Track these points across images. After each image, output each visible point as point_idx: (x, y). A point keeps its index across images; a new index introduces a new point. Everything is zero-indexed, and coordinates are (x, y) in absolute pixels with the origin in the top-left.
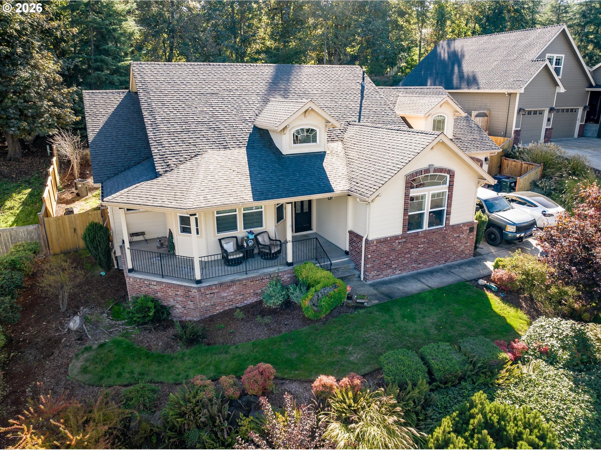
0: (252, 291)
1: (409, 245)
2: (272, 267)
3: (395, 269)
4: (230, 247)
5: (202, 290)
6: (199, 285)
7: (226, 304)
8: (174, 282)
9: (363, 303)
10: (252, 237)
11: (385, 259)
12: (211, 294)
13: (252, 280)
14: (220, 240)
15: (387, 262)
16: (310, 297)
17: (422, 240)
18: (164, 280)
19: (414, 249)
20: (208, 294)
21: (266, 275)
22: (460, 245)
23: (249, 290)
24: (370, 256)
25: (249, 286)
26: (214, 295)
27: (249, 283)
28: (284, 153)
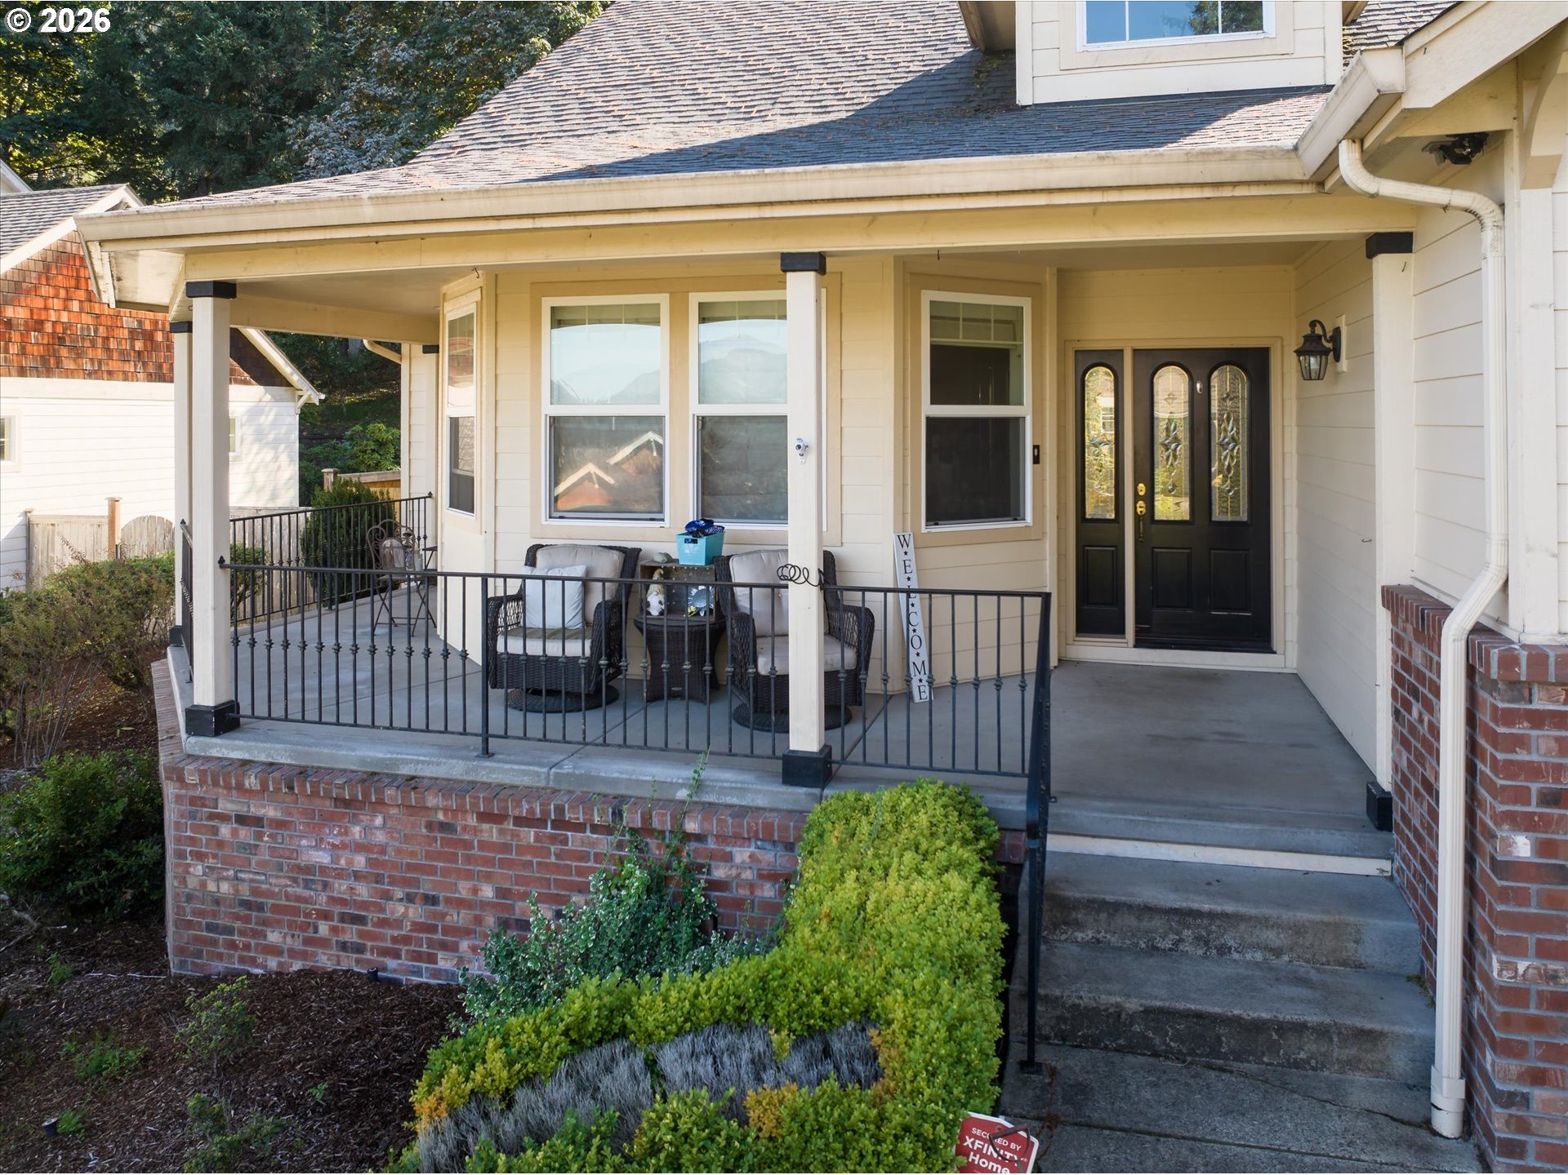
0: (488, 892)
2: (664, 751)
5: (191, 775)
6: (193, 744)
7: (324, 928)
12: (242, 820)
13: (498, 805)
20: (224, 818)
21: (585, 801)
23: (468, 875)
24: (1522, 847)
25: (467, 845)
26: (259, 836)
27: (472, 821)
28: (1024, 98)
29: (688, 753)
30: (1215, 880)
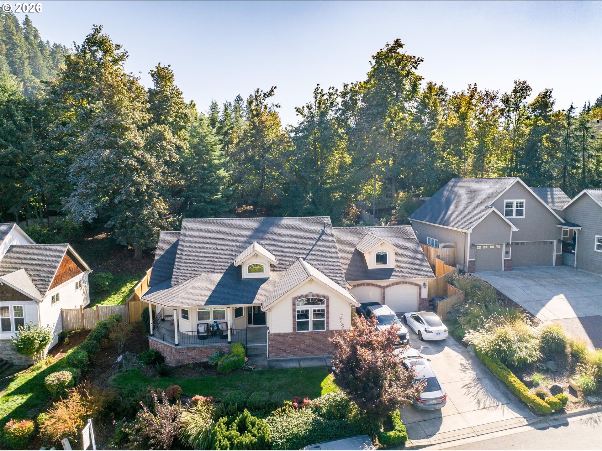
0: (205, 355)
1: (298, 340)
2: (219, 342)
3: (289, 353)
4: (202, 329)
5: (177, 350)
6: (176, 347)
7: (190, 360)
8: (167, 344)
9: (251, 368)
10: (215, 324)
11: (281, 346)
12: (182, 352)
13: (205, 348)
14: (198, 324)
15: (282, 348)
16: (222, 360)
17: (308, 338)
18: (163, 342)
19: (302, 343)
20: (180, 353)
21: (213, 347)
23: (203, 354)
24: (270, 345)
25: (203, 351)
26: (184, 354)
28: (243, 278)
29: (220, 342)
30: (257, 346)
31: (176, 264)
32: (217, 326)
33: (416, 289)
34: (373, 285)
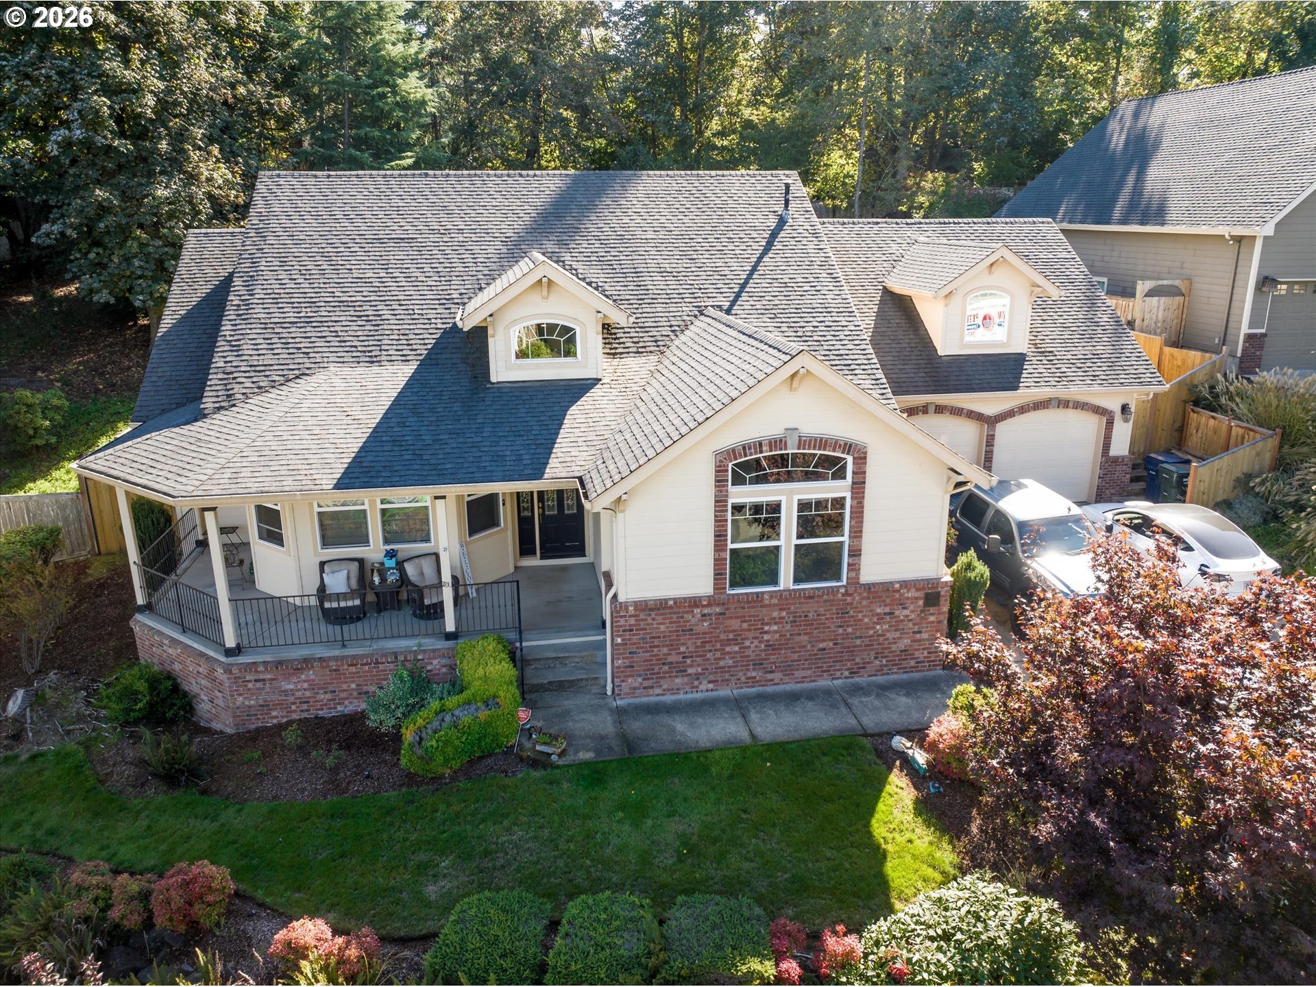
0: (353, 686)
1: (735, 624)
2: (406, 636)
3: (697, 676)
4: (338, 582)
5: (235, 670)
6: (230, 660)
7: (293, 707)
8: (195, 645)
9: (549, 755)
10: (390, 563)
11: (665, 650)
12: (256, 681)
13: (354, 661)
14: (322, 564)
15: (670, 659)
16: (420, 722)
17: (775, 614)
18: (182, 638)
19: (751, 635)
20: (250, 681)
21: (385, 655)
22: (897, 634)
23: (346, 682)
24: (619, 640)
25: (345, 674)
26: (265, 684)
27: (346, 667)
28: (493, 379)
29: (413, 636)
30: (564, 648)
31: (226, 327)
32: (400, 565)
33: (1090, 426)
34: (957, 412)
